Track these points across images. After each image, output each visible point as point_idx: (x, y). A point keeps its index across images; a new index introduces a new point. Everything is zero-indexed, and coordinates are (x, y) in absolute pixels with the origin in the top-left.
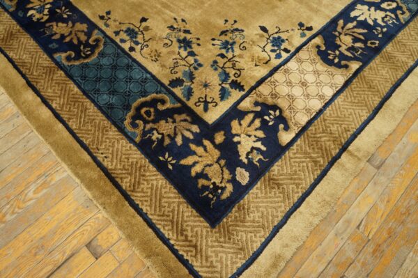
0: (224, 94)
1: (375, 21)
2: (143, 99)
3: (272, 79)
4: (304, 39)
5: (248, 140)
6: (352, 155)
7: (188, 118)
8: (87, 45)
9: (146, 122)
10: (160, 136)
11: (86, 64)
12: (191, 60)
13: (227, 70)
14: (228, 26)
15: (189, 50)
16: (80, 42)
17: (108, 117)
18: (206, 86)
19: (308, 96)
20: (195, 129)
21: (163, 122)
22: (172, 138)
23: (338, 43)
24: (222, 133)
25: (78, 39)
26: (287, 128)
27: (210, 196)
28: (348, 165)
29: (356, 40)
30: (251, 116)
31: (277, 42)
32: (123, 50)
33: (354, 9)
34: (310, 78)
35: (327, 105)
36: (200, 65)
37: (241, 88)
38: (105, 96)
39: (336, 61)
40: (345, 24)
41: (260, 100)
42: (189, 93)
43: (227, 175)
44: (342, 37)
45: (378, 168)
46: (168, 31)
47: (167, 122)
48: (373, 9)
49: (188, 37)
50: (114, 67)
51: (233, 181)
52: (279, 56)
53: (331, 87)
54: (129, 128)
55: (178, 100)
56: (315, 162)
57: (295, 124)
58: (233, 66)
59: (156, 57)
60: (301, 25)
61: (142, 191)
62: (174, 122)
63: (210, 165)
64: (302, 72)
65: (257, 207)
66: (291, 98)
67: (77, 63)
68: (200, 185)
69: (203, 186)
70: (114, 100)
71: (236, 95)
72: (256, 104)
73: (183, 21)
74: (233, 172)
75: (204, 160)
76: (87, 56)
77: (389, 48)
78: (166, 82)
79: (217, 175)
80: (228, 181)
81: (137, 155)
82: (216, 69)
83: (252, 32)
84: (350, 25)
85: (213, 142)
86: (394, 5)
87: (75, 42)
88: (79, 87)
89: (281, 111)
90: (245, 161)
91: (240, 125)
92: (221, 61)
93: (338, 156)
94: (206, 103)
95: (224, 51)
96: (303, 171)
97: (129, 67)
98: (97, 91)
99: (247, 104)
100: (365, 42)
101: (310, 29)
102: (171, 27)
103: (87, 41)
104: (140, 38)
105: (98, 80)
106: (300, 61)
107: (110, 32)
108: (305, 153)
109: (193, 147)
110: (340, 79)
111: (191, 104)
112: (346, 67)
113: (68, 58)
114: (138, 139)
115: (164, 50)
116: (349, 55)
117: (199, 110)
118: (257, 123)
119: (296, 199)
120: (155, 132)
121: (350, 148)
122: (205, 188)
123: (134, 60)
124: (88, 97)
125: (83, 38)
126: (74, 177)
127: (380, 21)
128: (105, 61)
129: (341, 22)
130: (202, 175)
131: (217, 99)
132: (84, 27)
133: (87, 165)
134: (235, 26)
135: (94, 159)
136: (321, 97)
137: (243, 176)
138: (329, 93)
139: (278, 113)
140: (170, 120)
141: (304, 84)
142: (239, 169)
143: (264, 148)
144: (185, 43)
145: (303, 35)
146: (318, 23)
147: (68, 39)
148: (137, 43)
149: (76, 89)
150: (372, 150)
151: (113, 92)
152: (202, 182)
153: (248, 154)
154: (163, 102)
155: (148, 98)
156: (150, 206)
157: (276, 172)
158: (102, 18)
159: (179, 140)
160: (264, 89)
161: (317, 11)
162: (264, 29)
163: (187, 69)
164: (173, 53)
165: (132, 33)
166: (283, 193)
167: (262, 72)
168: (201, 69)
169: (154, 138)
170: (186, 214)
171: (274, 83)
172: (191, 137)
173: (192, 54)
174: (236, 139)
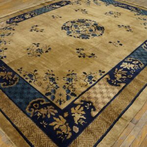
0: (68, 98)
1: (130, 68)
2: (34, 100)
3: (88, 92)
4: (102, 76)
5: (78, 115)
6: (123, 119)
7: (53, 107)
8: (12, 80)
9: (35, 109)
10: (41, 115)
11: (11, 87)
12: (55, 85)
13: (70, 89)
14: (70, 73)
15: (54, 82)
16: (9, 79)
17: (19, 107)
18: (60, 95)
19: (103, 97)
20: (56, 111)
21: (42, 109)
22: (46, 115)
23: (116, 77)
24: (67, 113)
25: (8, 78)
26: (95, 110)
27: (62, 138)
28: (122, 123)
29: (123, 75)
30: (79, 106)
31: (90, 78)
32: (27, 82)
33: (122, 64)
34: (104, 91)
35: (112, 100)
36: (58, 87)
37: (75, 95)
38: (18, 99)
39: (115, 83)
40: (118, 70)
41: (83, 100)
42: (54, 98)
43: (69, 129)
44: (117, 75)
45: (136, 124)
46: (45, 75)
47: (44, 109)
48: (129, 64)
49: (54, 77)
50: (23, 88)
51: (72, 131)
52: (91, 83)
53: (113, 93)
54: (28, 112)
55: (49, 100)
56: (107, 123)
57: (98, 108)
58: (72, 87)
59: (40, 84)
60: (100, 71)
61: (32, 136)
62: (47, 109)
63: (62, 125)
64: (100, 88)
65: (82, 142)
66: (96, 98)
67: (7, 87)
68: (57, 133)
69: (59, 134)
70: (22, 101)
71: (73, 98)
72: (82, 101)
73: (52, 71)
74: (72, 128)
75: (59, 123)
76: (12, 84)
77: (137, 78)
78: (44, 94)
79: (65, 129)
80: (70, 132)
81: (31, 122)
82: (65, 89)
83: (80, 74)
84: (120, 70)
85: (63, 116)
86: (138, 62)
87: (7, 79)
88: (7, 96)
89: (92, 104)
90: (77, 123)
91: (75, 109)
92: (67, 86)
93: (117, 120)
94: (60, 102)
95: (68, 82)
96: (102, 126)
97: (29, 88)
98: (15, 97)
99: (77, 101)
100: (126, 76)
101: (104, 72)
102: (47, 74)
103: (12, 79)
104: (34, 78)
105: (16, 93)
106: (100, 84)
107: (21, 75)
108: (103, 119)
109: (55, 118)
110: (117, 90)
111: (54, 102)
112: (119, 85)
113: (4, 85)
114: (31, 116)
115: (44, 82)
116: (120, 81)
117: (58, 104)
118: (82, 108)
119: (100, 138)
120: (39, 113)
121: (122, 116)
122: (60, 135)
123: (31, 86)
124: (11, 99)
125: (10, 77)
126: (3, 131)
127: (132, 68)
128: (19, 86)
129: (117, 69)
130: (59, 129)
131: (65, 100)
132: (11, 73)
133: (9, 126)
134: (73, 72)
135: (12, 123)
136: (109, 97)
137: (76, 129)
138: (112, 96)
139: (91, 104)
140: (45, 108)
141: (102, 93)
142: (74, 126)
143: (85, 118)
144: (52, 79)
145: (101, 75)
146: (107, 70)
147: (4, 78)
148: (32, 79)
149: (6, 97)
150: (132, 117)
151: (22, 98)
152: (58, 132)
153: (78, 121)
154: (43, 101)
155: (36, 100)
156: (36, 142)
157: (90, 127)
158: (19, 70)
159: (49, 116)
160: (85, 96)
161: (106, 66)
162: (85, 73)
163: (53, 89)
164: (47, 83)
165: (30, 76)
166: (94, 135)
167: (84, 89)
168: (58, 89)
169: (38, 115)
170: (51, 145)
171: (89, 93)
172: (54, 115)
173: (55, 83)
174: (73, 115)
